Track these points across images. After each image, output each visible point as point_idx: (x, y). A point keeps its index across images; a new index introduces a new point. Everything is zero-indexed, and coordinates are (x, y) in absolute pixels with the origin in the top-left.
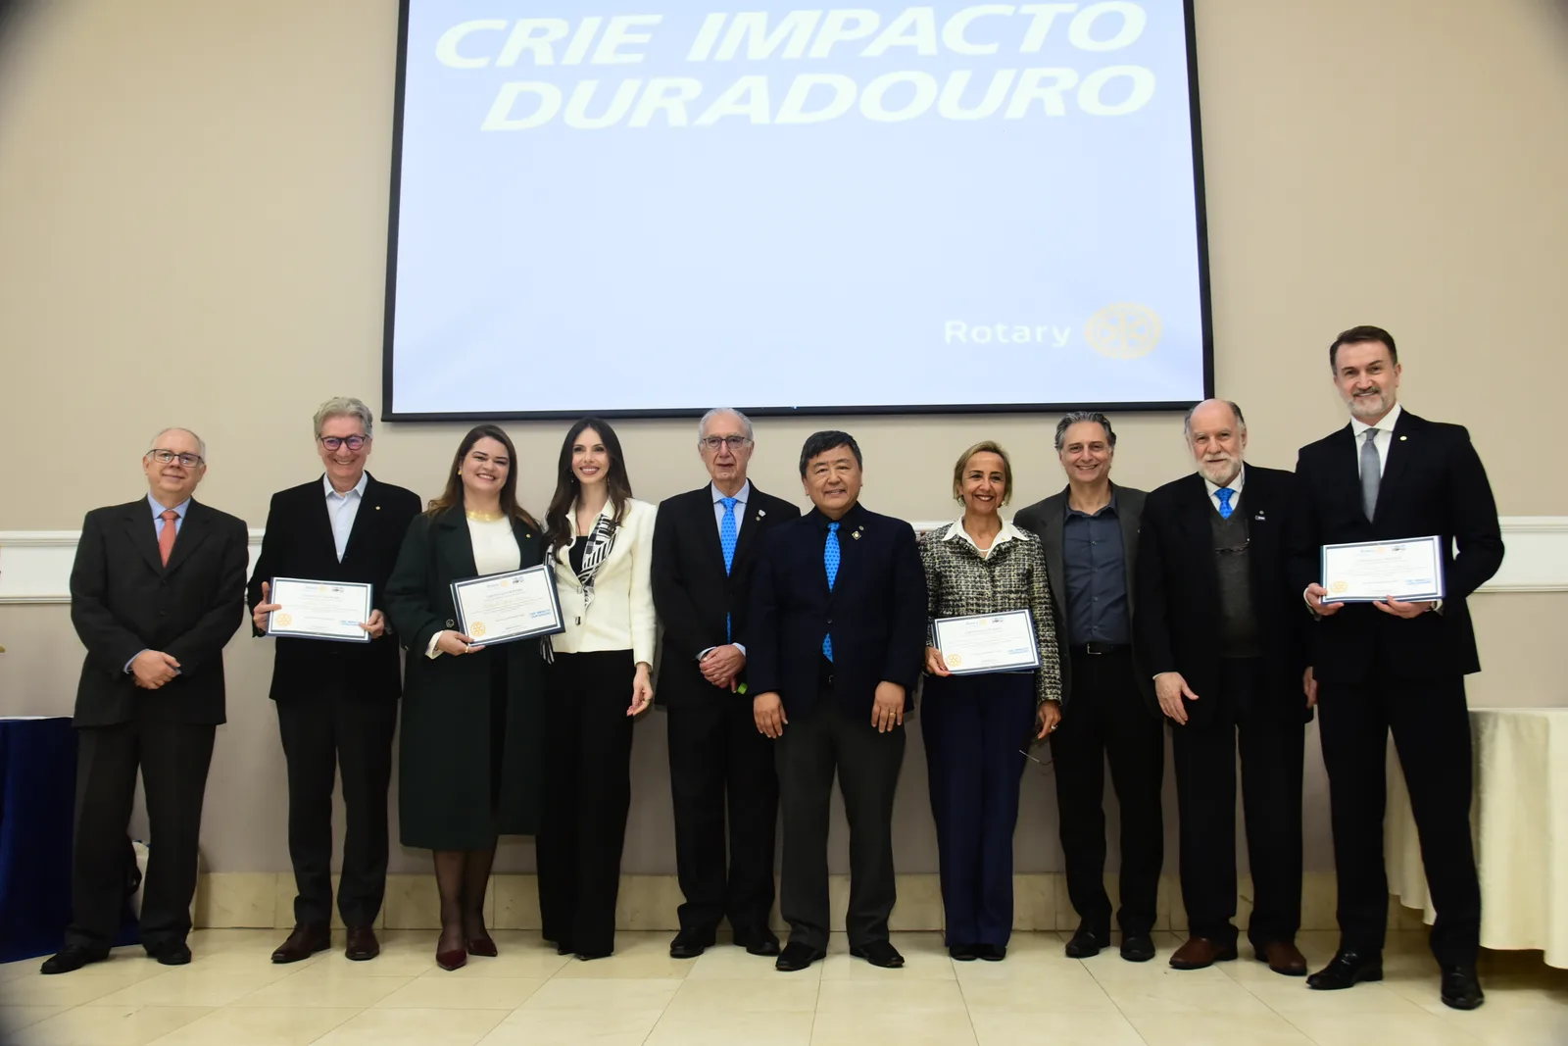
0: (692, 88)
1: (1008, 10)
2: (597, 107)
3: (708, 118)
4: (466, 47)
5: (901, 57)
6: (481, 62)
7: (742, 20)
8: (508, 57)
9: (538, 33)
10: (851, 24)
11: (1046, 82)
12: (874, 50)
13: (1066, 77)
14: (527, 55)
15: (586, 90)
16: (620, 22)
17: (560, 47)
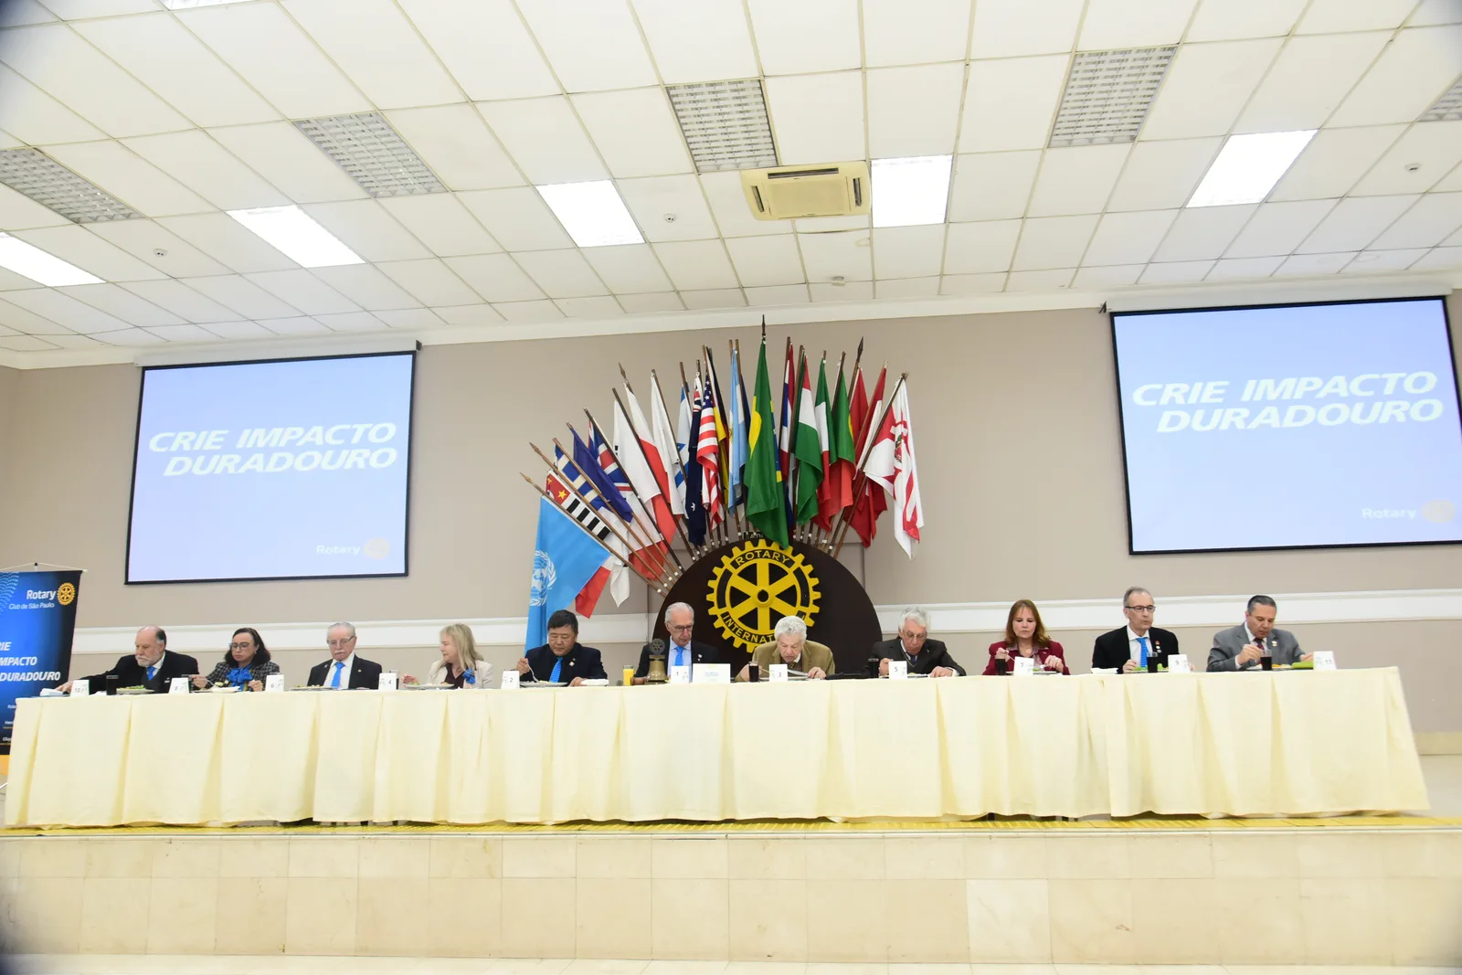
0: (1245, 413)
1: (1376, 376)
2: (1205, 422)
3: (1253, 425)
4: (1146, 396)
5: (1333, 398)
6: (1153, 403)
7: (1263, 383)
8: (1164, 401)
9: (1176, 390)
10: (1310, 384)
11: (1397, 407)
12: (1321, 395)
13: (1405, 405)
14: (1172, 399)
15: (1200, 414)
16: (1211, 385)
17: (1186, 396)
